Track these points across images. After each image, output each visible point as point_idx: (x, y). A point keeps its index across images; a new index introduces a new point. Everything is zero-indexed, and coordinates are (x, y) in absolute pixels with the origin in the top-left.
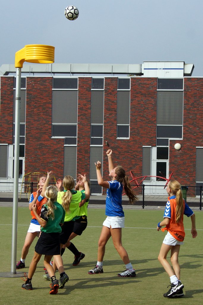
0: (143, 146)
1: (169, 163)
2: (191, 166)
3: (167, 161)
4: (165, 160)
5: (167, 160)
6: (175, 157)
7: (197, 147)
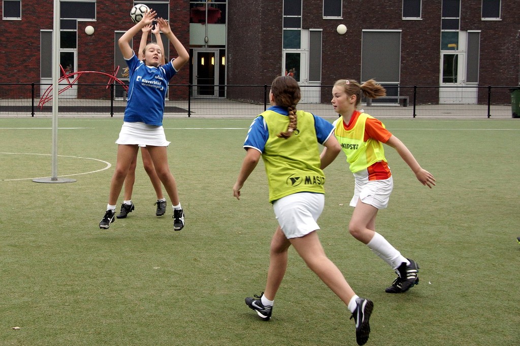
0: (41, 30)
1: (78, 53)
2: (108, 57)
3: (75, 51)
4: (72, 49)
5: (75, 49)
6: (86, 44)
7: (116, 31)
